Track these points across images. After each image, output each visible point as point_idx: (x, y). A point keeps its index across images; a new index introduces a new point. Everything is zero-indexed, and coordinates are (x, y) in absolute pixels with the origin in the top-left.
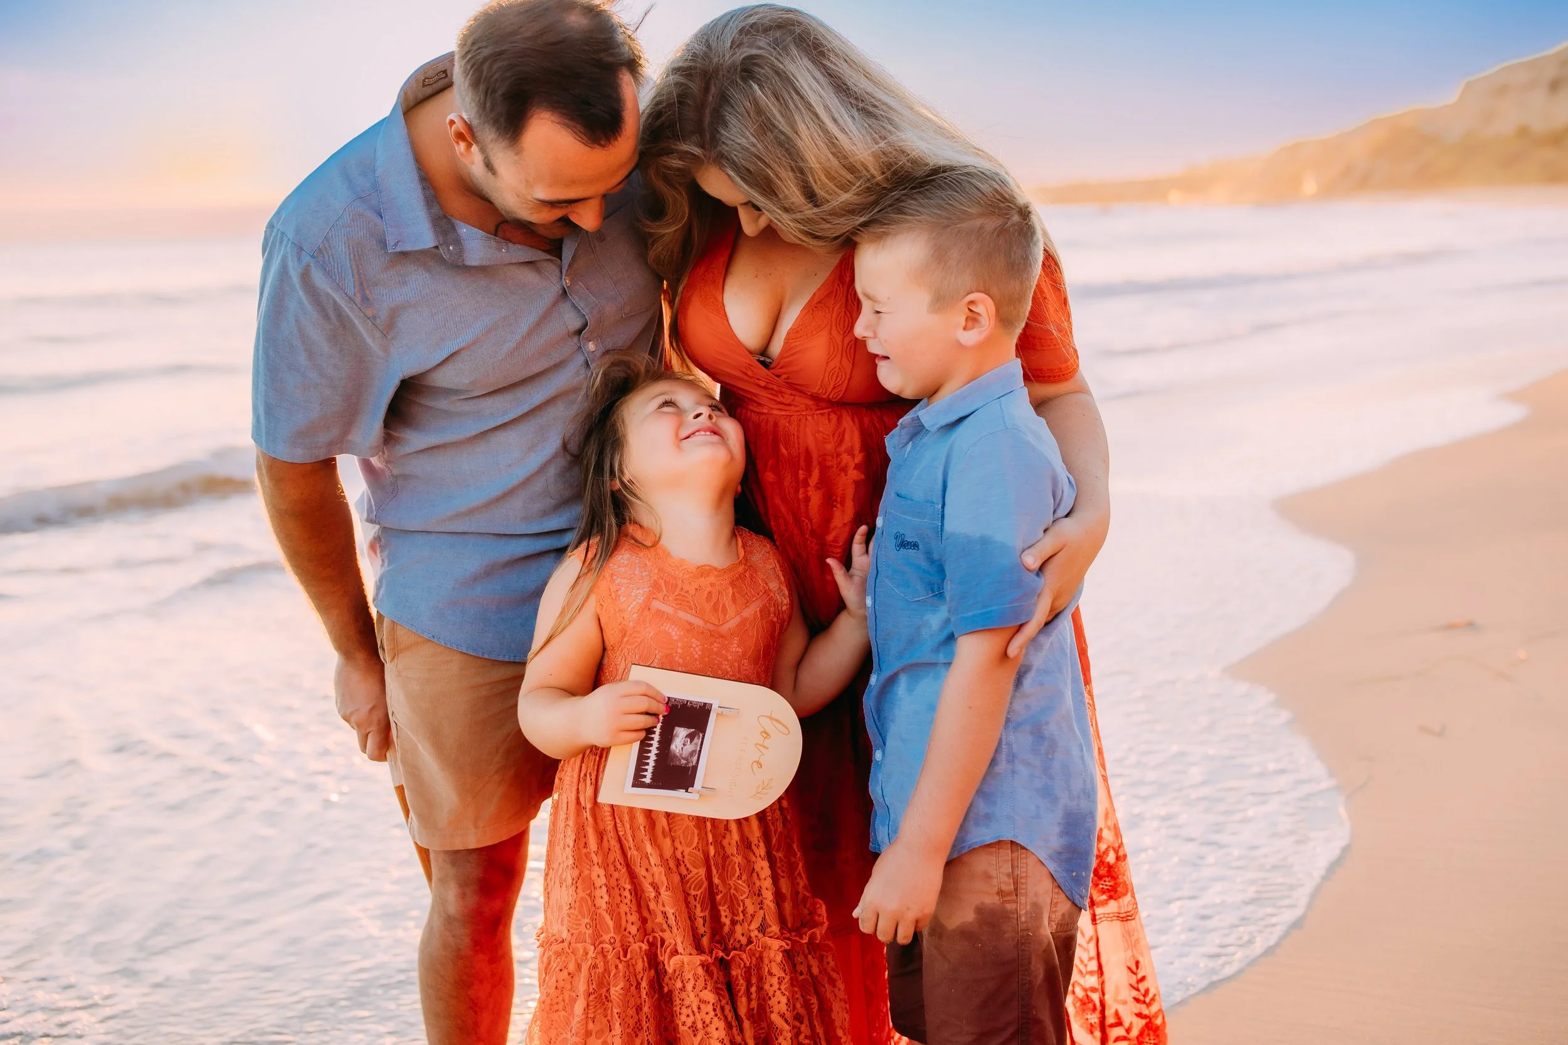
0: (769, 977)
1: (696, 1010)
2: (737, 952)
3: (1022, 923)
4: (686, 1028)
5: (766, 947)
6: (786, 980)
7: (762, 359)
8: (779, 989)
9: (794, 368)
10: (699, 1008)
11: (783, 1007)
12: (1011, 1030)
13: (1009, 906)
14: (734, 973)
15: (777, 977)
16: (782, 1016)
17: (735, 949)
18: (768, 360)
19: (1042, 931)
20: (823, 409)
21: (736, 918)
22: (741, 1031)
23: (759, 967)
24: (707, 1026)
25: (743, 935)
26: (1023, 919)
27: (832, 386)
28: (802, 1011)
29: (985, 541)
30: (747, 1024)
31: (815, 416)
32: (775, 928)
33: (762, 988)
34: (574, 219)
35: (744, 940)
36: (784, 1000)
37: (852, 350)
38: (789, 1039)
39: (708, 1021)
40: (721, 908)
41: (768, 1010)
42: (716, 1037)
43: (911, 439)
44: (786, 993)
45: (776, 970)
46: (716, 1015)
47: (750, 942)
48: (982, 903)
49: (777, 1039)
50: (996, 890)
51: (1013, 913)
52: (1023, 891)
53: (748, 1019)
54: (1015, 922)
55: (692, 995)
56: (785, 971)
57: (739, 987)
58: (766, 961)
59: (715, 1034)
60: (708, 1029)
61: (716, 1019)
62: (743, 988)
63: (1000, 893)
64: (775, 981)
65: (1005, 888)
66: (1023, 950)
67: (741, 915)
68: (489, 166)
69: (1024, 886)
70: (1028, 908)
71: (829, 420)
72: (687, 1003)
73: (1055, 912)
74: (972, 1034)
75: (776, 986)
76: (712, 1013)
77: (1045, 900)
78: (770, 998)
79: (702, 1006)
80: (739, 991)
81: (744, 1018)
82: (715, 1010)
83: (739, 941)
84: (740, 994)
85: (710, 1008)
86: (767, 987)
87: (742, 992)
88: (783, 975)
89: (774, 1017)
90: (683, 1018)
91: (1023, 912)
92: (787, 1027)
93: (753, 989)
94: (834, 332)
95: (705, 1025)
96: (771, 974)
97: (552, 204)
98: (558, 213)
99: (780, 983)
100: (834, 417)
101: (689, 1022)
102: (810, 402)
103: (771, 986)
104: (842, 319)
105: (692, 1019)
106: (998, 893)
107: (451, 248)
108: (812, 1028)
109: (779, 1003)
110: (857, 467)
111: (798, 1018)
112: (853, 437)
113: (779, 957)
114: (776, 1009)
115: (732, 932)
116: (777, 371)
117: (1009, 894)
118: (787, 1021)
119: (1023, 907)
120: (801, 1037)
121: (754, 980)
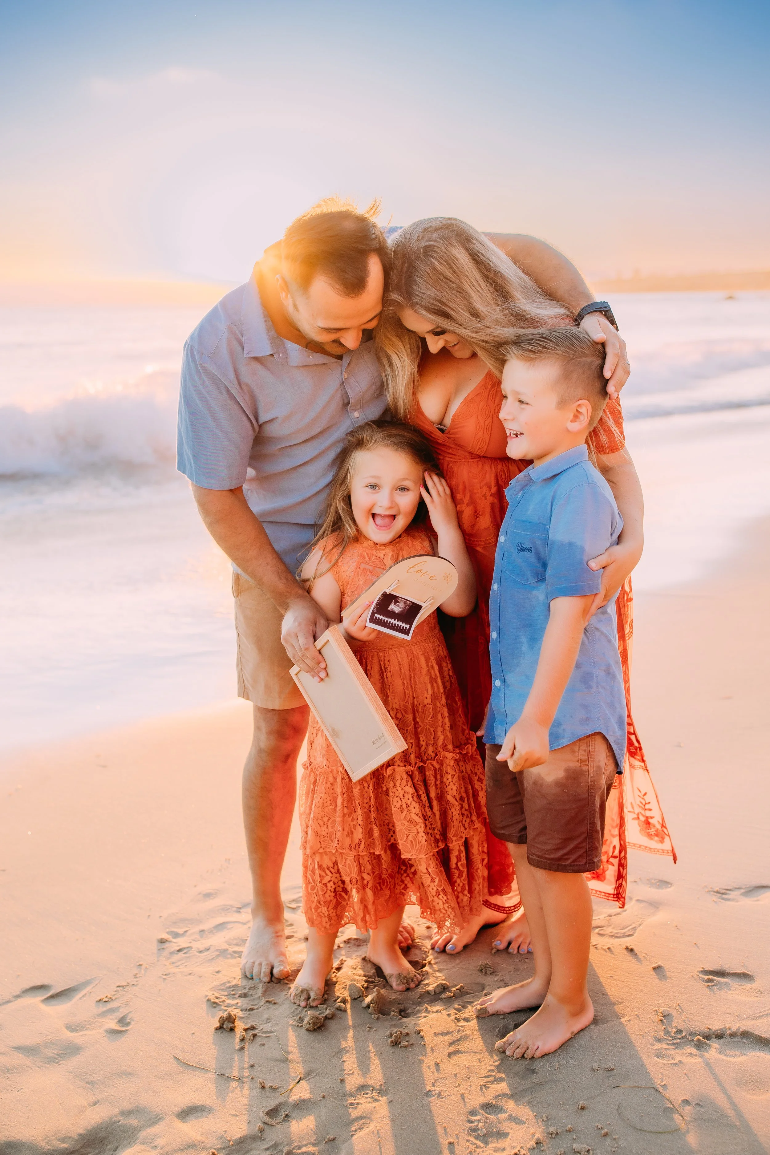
0: (446, 775)
1: (402, 797)
2: (430, 761)
3: (591, 777)
4: (396, 809)
5: (445, 757)
6: (456, 776)
7: (441, 427)
8: (452, 782)
9: (457, 436)
10: (404, 796)
11: (454, 792)
12: (584, 836)
13: (584, 768)
14: (427, 773)
15: (450, 775)
16: (454, 797)
17: (428, 760)
18: (444, 428)
19: (601, 782)
20: (473, 459)
21: (429, 742)
22: (431, 807)
23: (440, 769)
24: (409, 806)
25: (433, 752)
26: (592, 775)
27: (478, 448)
28: (464, 795)
29: (571, 545)
30: (435, 803)
31: (469, 463)
32: (450, 747)
33: (442, 782)
34: (342, 341)
35: (433, 755)
36: (455, 788)
37: (490, 428)
38: (457, 810)
39: (409, 804)
40: (420, 736)
41: (446, 793)
42: (414, 812)
43: (522, 489)
44: (456, 784)
45: (449, 770)
46: (414, 800)
47: (436, 755)
48: (569, 767)
49: (450, 810)
50: (577, 759)
51: (586, 772)
52: (592, 759)
53: (436, 800)
54: (587, 777)
55: (399, 789)
56: (455, 771)
57: (430, 782)
58: (445, 765)
59: (414, 811)
60: (409, 808)
61: (413, 802)
62: (433, 782)
63: (580, 760)
64: (449, 777)
65: (582, 758)
66: (591, 793)
67: (433, 740)
68: (295, 306)
69: (593, 757)
70: (595, 769)
71: (478, 466)
72: (397, 794)
73: (606, 770)
74: (560, 839)
75: (450, 780)
76: (411, 799)
77: (602, 764)
78: (447, 787)
79: (406, 795)
80: (431, 784)
81: (433, 798)
82: (413, 797)
83: (430, 755)
84: (431, 786)
85: (410, 796)
86: (445, 780)
87: (432, 784)
88: (454, 773)
89: (449, 797)
90: (395, 803)
91: (592, 771)
92: (456, 803)
93: (438, 782)
94: (479, 417)
95: (408, 806)
96: (447, 773)
97: (329, 330)
98: (333, 336)
99: (452, 778)
100: (480, 466)
101: (398, 805)
102: (467, 454)
103: (448, 779)
104: (485, 410)
105: (400, 803)
106: (578, 761)
107: (281, 355)
108: (469, 805)
109: (452, 789)
110: (492, 495)
111: (462, 799)
112: (490, 478)
113: (452, 763)
114: (450, 792)
115: (426, 750)
116: (448, 435)
117: (584, 761)
118: (456, 800)
119: (592, 769)
120: (463, 810)
121: (438, 777)
